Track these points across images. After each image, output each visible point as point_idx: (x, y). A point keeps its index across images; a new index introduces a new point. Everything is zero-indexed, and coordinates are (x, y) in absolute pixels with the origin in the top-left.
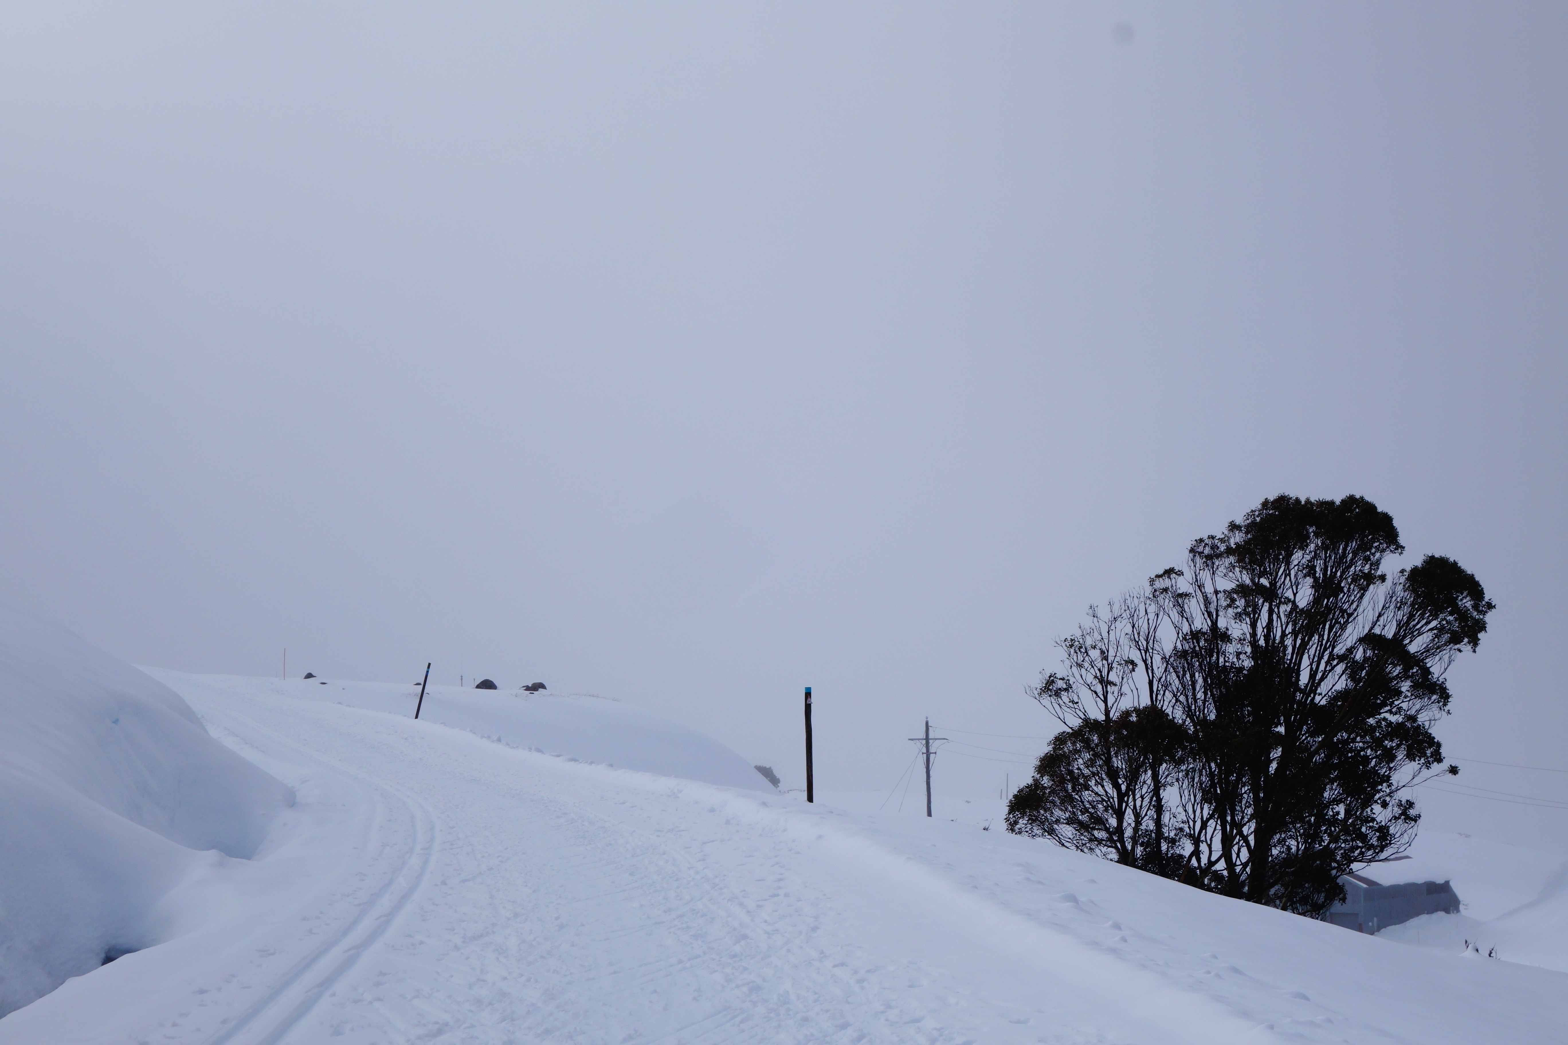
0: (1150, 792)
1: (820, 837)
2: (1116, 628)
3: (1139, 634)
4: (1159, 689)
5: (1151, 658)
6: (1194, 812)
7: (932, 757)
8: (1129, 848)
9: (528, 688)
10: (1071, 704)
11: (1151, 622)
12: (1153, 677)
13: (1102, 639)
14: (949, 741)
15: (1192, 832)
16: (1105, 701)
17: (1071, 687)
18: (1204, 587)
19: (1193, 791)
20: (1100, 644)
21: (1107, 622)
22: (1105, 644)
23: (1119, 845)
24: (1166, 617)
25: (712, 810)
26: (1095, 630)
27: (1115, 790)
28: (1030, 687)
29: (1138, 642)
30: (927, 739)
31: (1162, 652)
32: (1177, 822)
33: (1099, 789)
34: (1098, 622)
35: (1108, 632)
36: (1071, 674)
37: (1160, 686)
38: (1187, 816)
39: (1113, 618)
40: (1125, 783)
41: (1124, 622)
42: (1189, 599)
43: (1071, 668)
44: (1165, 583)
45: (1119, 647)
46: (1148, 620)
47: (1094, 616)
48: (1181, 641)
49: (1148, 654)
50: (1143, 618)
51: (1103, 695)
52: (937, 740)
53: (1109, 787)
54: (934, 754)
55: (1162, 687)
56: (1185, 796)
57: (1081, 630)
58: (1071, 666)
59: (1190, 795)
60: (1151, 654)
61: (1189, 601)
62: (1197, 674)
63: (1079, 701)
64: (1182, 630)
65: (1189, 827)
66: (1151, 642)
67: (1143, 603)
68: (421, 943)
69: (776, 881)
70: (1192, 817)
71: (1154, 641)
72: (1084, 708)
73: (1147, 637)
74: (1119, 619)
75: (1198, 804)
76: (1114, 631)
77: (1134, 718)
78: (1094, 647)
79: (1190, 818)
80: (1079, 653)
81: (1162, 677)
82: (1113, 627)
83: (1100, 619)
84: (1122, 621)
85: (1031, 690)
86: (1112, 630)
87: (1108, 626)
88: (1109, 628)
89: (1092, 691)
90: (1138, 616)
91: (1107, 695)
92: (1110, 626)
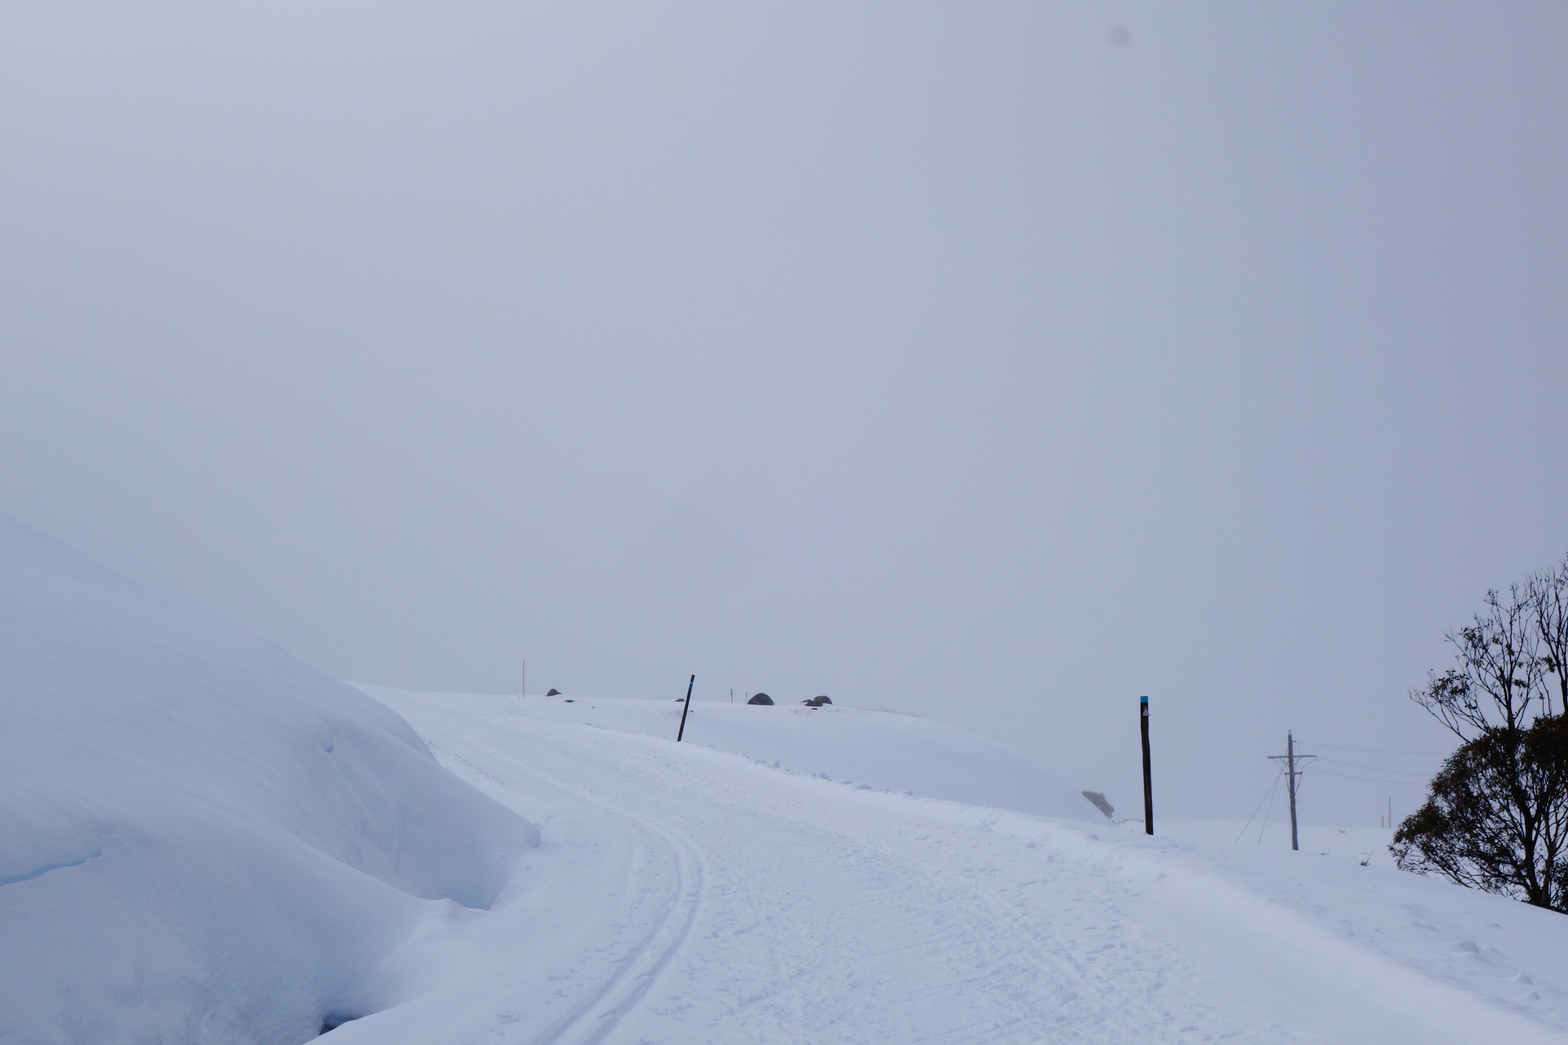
1: (1162, 876)
2: (1520, 617)
7: (1297, 778)
8: (1541, 884)
9: (810, 703)
10: (1467, 711)
13: (1503, 631)
14: (1317, 759)
16: (1508, 707)
17: (1468, 689)
20: (1500, 637)
21: (1509, 610)
22: (1506, 638)
23: (1528, 881)
25: (1032, 845)
26: (1495, 622)
27: (1523, 815)
28: (1416, 691)
30: (1291, 756)
33: (1505, 815)
34: (1498, 610)
35: (1511, 623)
36: (1468, 672)
39: (1516, 606)
40: (1536, 807)
41: (1530, 610)
43: (1467, 666)
45: (1524, 640)
46: (1560, 607)
47: (1493, 604)
50: (1553, 605)
51: (1506, 699)
52: (1302, 758)
53: (1516, 812)
54: (1299, 775)
57: (1477, 621)
58: (1467, 664)
60: (1564, 650)
63: (1477, 706)
67: (1553, 587)
68: (690, 1006)
69: (1110, 929)
72: (1483, 717)
74: (1525, 607)
76: (1518, 621)
78: (1493, 641)
80: (1476, 648)
82: (1516, 617)
83: (1501, 607)
84: (1528, 610)
85: (1415, 693)
86: (1515, 620)
87: (1511, 615)
88: (1511, 618)
89: (1492, 693)
90: (1546, 603)
91: (1510, 696)
92: (1512, 615)
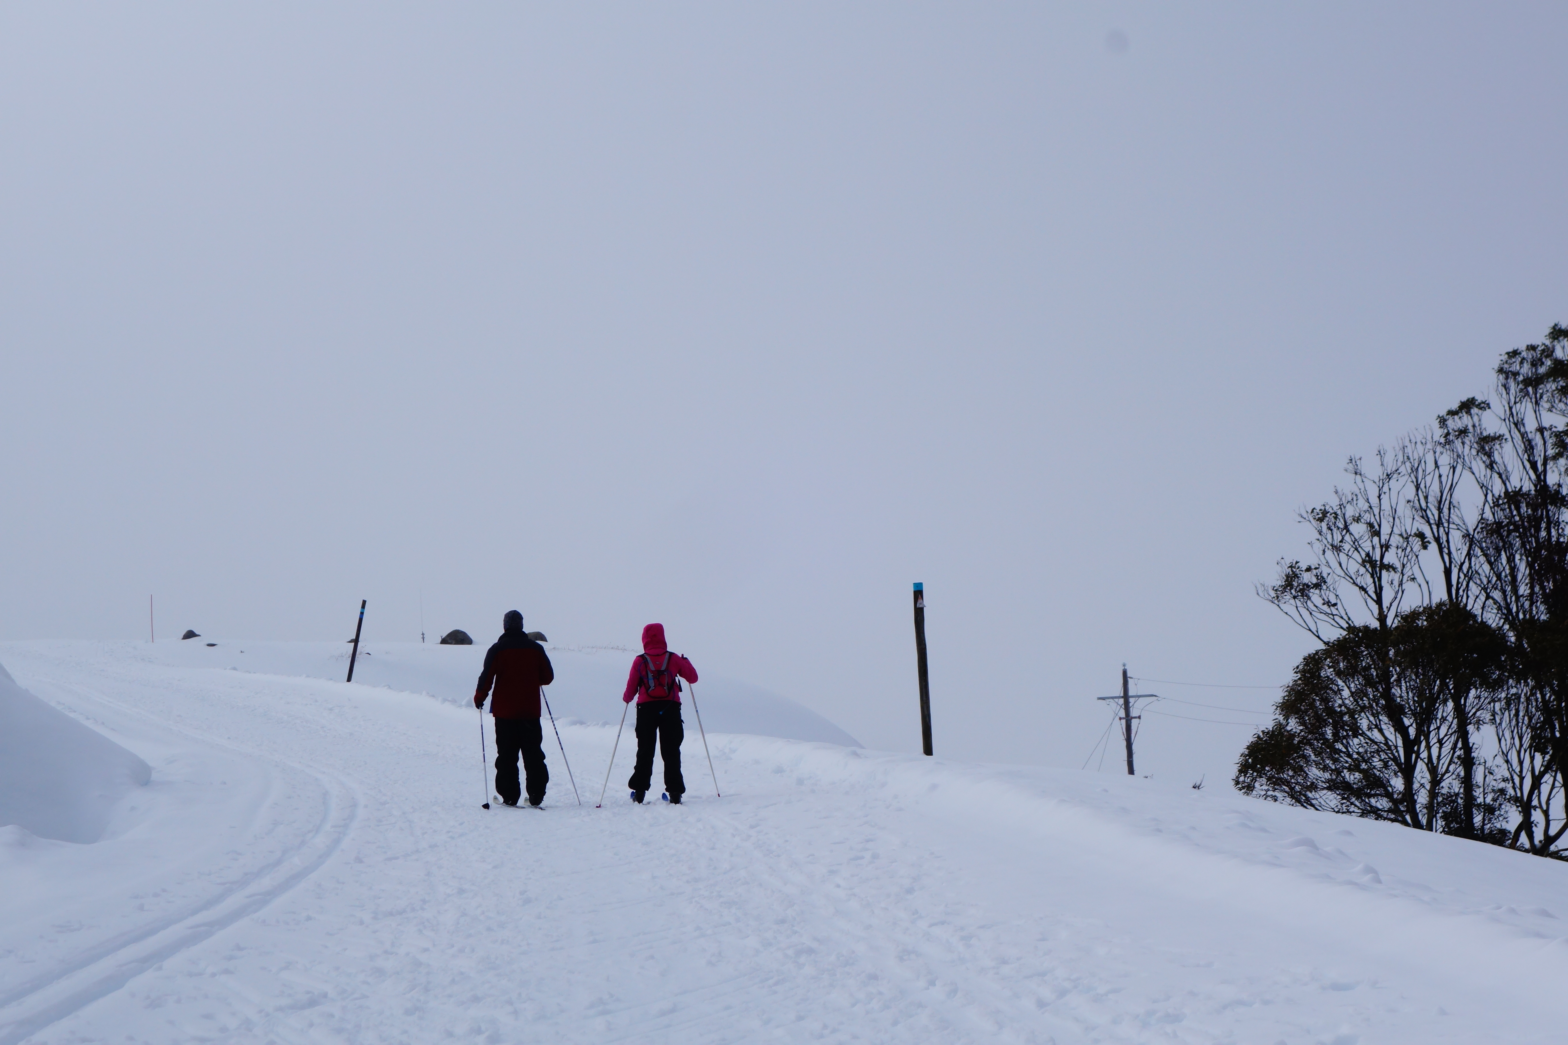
0: (1451, 734)
2: (1390, 489)
3: (1426, 498)
4: (1461, 580)
5: (1447, 534)
6: (1521, 763)
7: (1134, 723)
8: (1424, 821)
10: (1325, 608)
11: (1444, 479)
12: (1451, 563)
13: (1370, 507)
14: (1159, 699)
15: (1519, 795)
16: (1379, 601)
17: (1325, 582)
18: (1524, 425)
19: (1518, 732)
20: (1367, 515)
21: (1377, 480)
22: (1374, 515)
24: (1467, 473)
26: (1359, 496)
27: (1398, 735)
28: (1264, 586)
29: (1425, 511)
30: (1126, 697)
31: (1464, 526)
32: (1495, 780)
33: (1376, 735)
34: (1363, 482)
35: (1379, 497)
36: (1324, 562)
37: (1462, 576)
38: (1511, 769)
39: (1385, 474)
40: (1414, 725)
41: (1403, 480)
42: (1500, 444)
43: (1324, 554)
44: (1464, 421)
45: (1396, 519)
46: (1440, 476)
47: (1356, 473)
48: (1491, 508)
49: (1441, 529)
50: (1432, 474)
51: (1376, 592)
52: (1140, 698)
53: (1390, 732)
54: (1138, 719)
55: (1465, 579)
56: (1506, 740)
57: (1338, 496)
58: (1324, 551)
59: (1513, 738)
60: (1447, 529)
61: (1501, 447)
62: (1517, 557)
63: (1339, 602)
64: (1492, 492)
65: (1514, 788)
66: (1446, 510)
67: (1432, 452)
70: (1518, 770)
71: (1450, 509)
72: (1346, 614)
73: (1440, 502)
74: (1395, 476)
75: (1525, 751)
76: (1387, 494)
77: (1422, 622)
78: (1357, 520)
79: (1515, 772)
80: (1335, 530)
81: (1464, 562)
82: (1385, 489)
83: (1366, 477)
84: (1400, 479)
85: (1263, 589)
86: (1385, 493)
87: (1379, 487)
88: (1380, 490)
89: (1357, 585)
90: (1423, 471)
91: (1381, 588)
92: (1381, 486)
